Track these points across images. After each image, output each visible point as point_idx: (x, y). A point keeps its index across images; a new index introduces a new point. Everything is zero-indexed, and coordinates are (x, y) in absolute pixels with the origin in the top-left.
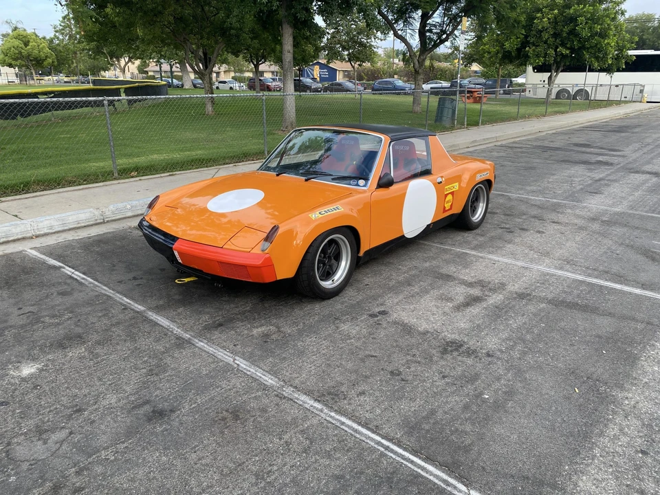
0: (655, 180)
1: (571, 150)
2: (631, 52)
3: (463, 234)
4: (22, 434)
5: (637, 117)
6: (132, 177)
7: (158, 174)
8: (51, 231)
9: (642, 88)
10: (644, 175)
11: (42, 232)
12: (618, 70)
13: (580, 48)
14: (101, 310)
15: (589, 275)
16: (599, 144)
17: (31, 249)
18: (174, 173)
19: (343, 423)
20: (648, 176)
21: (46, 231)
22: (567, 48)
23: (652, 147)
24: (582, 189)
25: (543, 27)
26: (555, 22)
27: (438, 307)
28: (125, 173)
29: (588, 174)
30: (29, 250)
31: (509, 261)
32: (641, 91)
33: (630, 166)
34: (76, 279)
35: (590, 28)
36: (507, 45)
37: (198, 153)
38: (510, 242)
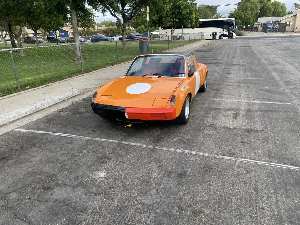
0: (241, 67)
1: (202, 59)
2: (201, 20)
3: (202, 93)
4: (137, 196)
5: (208, 45)
6: (28, 89)
7: (40, 86)
8: (15, 119)
9: (203, 34)
10: (236, 66)
11: (11, 121)
12: (197, 27)
13: (182, 19)
14: (98, 146)
15: (260, 101)
16: (208, 56)
17: (16, 128)
18: (48, 85)
19: (248, 161)
20: (238, 66)
21: (13, 119)
22: (178, 19)
23: (227, 56)
24: (223, 73)
25: (168, 10)
26: (172, 8)
27: (228, 119)
28: (23, 87)
29: (218, 67)
30: (16, 129)
31: (231, 100)
32: (203, 36)
33: (228, 63)
34: (65, 136)
35: (186, 11)
36: (154, 18)
37: (49, 75)
38: (223, 94)
